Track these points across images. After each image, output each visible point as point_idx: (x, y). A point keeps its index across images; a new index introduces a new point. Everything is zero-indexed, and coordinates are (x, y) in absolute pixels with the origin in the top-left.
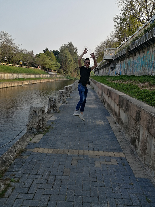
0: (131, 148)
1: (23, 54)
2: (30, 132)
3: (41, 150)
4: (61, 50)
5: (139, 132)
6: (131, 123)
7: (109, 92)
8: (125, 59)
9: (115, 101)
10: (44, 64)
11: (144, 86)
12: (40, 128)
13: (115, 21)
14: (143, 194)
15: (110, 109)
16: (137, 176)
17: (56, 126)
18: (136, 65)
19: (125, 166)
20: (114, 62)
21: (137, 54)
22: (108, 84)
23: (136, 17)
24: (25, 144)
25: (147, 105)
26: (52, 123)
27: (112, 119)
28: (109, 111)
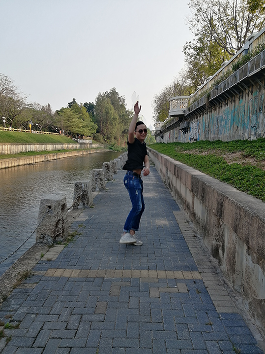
0: (212, 263)
1: (34, 111)
2: (41, 242)
3: (58, 273)
4: (97, 103)
5: (223, 235)
6: (212, 220)
7: (176, 171)
8: (205, 114)
9: (185, 185)
10: (70, 126)
11: (233, 159)
12: (58, 236)
13: (185, 53)
14: (229, 340)
15: (180, 199)
16: (219, 310)
17: (87, 231)
18: (223, 123)
19: (200, 294)
20: (186, 119)
21: (223, 105)
22: (176, 157)
23: (220, 45)
24: (33, 263)
25: (235, 190)
26: (80, 226)
27: (182, 216)
28: (178, 202)
